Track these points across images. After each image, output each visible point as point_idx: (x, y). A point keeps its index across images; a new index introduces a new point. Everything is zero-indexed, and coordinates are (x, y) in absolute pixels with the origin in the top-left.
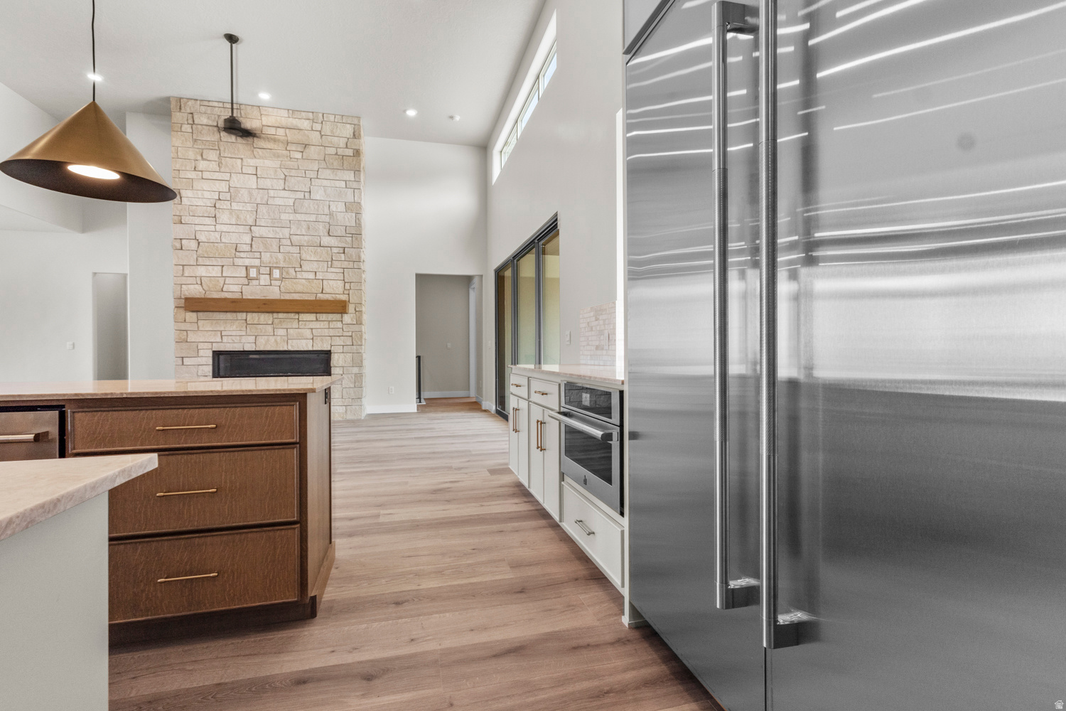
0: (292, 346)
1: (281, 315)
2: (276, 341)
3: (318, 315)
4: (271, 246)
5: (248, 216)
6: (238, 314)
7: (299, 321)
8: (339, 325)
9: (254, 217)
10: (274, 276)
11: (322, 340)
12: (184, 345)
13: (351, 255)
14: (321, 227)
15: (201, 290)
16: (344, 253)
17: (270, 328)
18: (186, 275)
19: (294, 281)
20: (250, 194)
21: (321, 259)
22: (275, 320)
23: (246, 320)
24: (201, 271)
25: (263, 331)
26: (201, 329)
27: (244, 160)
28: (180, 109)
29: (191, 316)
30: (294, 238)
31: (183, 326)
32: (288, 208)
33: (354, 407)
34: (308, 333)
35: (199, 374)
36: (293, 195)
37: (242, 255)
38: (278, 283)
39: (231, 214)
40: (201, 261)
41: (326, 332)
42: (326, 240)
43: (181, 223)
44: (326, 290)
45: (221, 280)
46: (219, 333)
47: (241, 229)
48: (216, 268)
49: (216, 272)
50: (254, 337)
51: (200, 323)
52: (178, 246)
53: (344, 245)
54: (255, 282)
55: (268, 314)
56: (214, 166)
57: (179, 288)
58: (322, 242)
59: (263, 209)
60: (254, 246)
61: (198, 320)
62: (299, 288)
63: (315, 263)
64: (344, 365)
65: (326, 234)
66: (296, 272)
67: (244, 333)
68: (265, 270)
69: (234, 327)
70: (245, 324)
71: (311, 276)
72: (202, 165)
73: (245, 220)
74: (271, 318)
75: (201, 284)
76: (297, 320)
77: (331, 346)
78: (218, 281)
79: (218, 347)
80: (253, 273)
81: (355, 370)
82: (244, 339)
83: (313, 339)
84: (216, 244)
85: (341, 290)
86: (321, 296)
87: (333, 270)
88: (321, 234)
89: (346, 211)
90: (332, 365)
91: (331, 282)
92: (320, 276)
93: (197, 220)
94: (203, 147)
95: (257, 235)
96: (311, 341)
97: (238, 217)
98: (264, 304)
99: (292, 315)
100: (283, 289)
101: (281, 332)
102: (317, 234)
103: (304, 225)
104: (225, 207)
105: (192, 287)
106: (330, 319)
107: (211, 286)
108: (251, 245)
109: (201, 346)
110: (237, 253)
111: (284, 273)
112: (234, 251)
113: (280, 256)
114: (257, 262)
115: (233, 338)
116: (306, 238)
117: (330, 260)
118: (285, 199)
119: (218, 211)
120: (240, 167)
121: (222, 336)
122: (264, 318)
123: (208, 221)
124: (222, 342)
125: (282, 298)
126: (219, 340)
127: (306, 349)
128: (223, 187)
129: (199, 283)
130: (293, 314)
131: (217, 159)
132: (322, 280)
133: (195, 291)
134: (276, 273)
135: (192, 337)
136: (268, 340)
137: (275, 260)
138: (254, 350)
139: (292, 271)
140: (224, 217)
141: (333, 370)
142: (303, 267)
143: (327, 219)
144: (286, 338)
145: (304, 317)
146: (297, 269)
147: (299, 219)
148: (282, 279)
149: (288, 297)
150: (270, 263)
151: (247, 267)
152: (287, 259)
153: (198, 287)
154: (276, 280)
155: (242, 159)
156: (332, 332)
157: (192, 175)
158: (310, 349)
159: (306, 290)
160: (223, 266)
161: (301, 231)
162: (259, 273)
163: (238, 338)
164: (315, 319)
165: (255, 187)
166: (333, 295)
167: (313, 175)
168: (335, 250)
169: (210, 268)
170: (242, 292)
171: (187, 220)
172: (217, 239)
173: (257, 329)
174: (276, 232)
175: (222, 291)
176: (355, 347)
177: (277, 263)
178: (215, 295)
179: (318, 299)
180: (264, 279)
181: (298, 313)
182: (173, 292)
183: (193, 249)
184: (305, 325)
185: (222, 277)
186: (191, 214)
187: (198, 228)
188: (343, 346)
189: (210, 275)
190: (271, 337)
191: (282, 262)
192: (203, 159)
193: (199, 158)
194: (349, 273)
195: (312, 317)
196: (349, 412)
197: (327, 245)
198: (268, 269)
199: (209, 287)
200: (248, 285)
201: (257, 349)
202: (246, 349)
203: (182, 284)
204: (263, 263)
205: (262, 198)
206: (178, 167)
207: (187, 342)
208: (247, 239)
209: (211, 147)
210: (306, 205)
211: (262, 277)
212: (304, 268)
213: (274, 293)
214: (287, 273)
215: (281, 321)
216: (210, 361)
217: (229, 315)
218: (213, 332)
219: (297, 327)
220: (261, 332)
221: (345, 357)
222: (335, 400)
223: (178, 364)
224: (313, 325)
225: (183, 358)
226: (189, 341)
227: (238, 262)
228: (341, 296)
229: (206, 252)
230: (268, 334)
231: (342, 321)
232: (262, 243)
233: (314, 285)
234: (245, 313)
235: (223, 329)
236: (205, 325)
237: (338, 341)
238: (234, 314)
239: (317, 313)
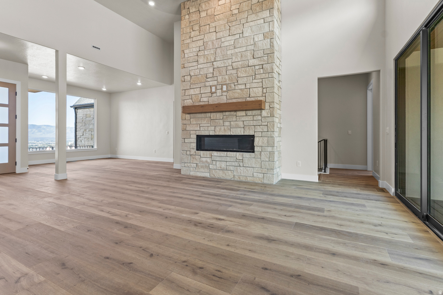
0: (233, 132)
1: (227, 113)
2: (224, 129)
3: (247, 112)
4: (222, 71)
5: (212, 56)
6: (207, 113)
7: (236, 116)
8: (259, 118)
9: (214, 56)
10: (224, 90)
11: (249, 129)
12: (185, 131)
13: (267, 69)
14: (249, 54)
15: (192, 102)
16: (263, 68)
17: (221, 121)
18: (186, 95)
19: (234, 91)
20: (213, 43)
21: (249, 75)
22: (224, 116)
23: (210, 117)
24: (192, 92)
25: (218, 123)
26: (192, 123)
27: (210, 24)
28: (185, 7)
29: (188, 116)
30: (234, 64)
31: (185, 122)
32: (231, 46)
33: (268, 175)
34: (241, 124)
35: (191, 148)
36: (233, 38)
37: (209, 80)
38: (225, 94)
39: (204, 57)
40: (192, 86)
41: (251, 123)
42: (252, 62)
43: (184, 68)
44: (252, 95)
45: (200, 95)
46: (199, 125)
47: (209, 65)
48: (198, 89)
49: (197, 91)
50: (214, 127)
51: (192, 120)
52: (183, 80)
53: (262, 63)
54: (214, 95)
55: (220, 113)
56: (197, 33)
57: (183, 102)
58: (249, 63)
59: (219, 50)
60: (214, 74)
61: (190, 118)
62: (236, 95)
63: (245, 78)
64: (262, 145)
65: (252, 58)
66: (235, 85)
67: (209, 125)
68: (219, 87)
69: (205, 121)
70: (210, 120)
71: (243, 87)
72: (193, 34)
73: (210, 59)
74: (222, 116)
76: (235, 116)
77: (255, 132)
78: (198, 96)
79: (198, 133)
80: (214, 89)
81: (270, 149)
82: (210, 128)
83: (244, 128)
84: (198, 76)
85: (261, 94)
86: (248, 99)
87: (255, 81)
88: (249, 58)
89: (264, 39)
90: (255, 145)
91: (254, 89)
92: (248, 86)
93: (190, 65)
94: (193, 24)
95: (216, 67)
96: (243, 129)
97: (207, 58)
98: (216, 107)
99: (233, 113)
100: (228, 98)
101: (227, 124)
102: (246, 59)
103: (239, 55)
104: (202, 54)
105: (188, 101)
106: (254, 114)
108: (213, 73)
109: (192, 132)
110: (207, 79)
111: (229, 87)
112: (206, 78)
113: (227, 77)
114: (215, 83)
115: (205, 128)
116: (240, 63)
117: (254, 75)
118: (229, 41)
119: (199, 57)
120: (208, 29)
121: (200, 127)
122: (219, 115)
123: (195, 64)
124: (200, 130)
125: (227, 102)
127: (240, 134)
128: (200, 43)
129: (191, 98)
130: (233, 112)
131: (198, 29)
132: (249, 88)
133: (189, 102)
134: (225, 88)
135: (188, 128)
136: (221, 129)
138: (214, 134)
139: (233, 85)
140: (201, 60)
141: (256, 149)
143: (252, 47)
144: (229, 127)
145: (239, 113)
146: (235, 84)
147: (237, 52)
148: (227, 91)
149: (230, 101)
150: (222, 82)
151: (211, 86)
152: (230, 78)
153: (190, 100)
154: (225, 92)
155: (209, 24)
156: (255, 123)
157: (188, 41)
158: (243, 134)
159: (240, 96)
160: (200, 87)
161: (238, 59)
162: (216, 89)
163: (207, 127)
164: (245, 115)
165: (215, 39)
166: (256, 98)
167: (243, 21)
168: (257, 67)
169: (195, 89)
170: (208, 101)
171: (186, 66)
172: (198, 73)
173: (215, 122)
174: (225, 63)
175: (200, 101)
176: (269, 133)
177: (225, 81)
178: (197, 104)
179: (246, 100)
180: (219, 92)
181: (236, 111)
182: (181, 104)
183: (189, 80)
184: (240, 119)
185: (200, 93)
186: (188, 62)
187: (191, 69)
188: (262, 132)
189: (196, 93)
190: (222, 127)
191: (228, 81)
192: (193, 31)
193: (192, 30)
194: (265, 81)
195: (243, 113)
196: (265, 178)
197: (252, 64)
198: (221, 86)
199: (195, 100)
200: (211, 97)
201: (216, 134)
202: (210, 134)
203: (184, 100)
204: (219, 83)
205: (218, 44)
206: (183, 38)
207: (186, 130)
208: (211, 70)
209: (196, 23)
210: (241, 42)
211: (218, 91)
212: (239, 82)
213: (224, 100)
214: (231, 87)
215: (227, 117)
216: (195, 141)
217: (203, 115)
218: (196, 125)
219: (235, 120)
220: (217, 124)
221: (263, 139)
222: (256, 168)
223: (183, 142)
224: (243, 119)
225: (184, 138)
226: (187, 130)
227: (207, 84)
228: (261, 98)
229: (194, 81)
230: (221, 125)
231: (261, 115)
232: (218, 71)
233: (244, 92)
234: (210, 113)
235: (201, 123)
236: (193, 121)
237: (259, 129)
238: (205, 114)
239: (246, 110)
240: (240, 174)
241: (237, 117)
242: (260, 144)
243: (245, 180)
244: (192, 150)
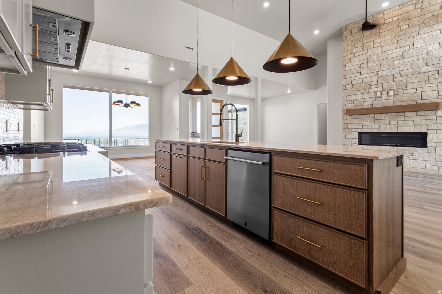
0: (400, 130)
1: (393, 114)
2: (390, 127)
3: (418, 113)
4: (389, 79)
5: (376, 67)
6: (370, 115)
8: (434, 117)
9: (379, 67)
10: (390, 94)
11: (421, 127)
12: (346, 130)
14: (421, 62)
15: (354, 106)
16: (438, 73)
17: (387, 121)
18: (347, 100)
19: (402, 95)
20: (377, 56)
21: (420, 81)
22: (390, 117)
23: (374, 118)
24: (354, 97)
25: (384, 122)
26: (353, 123)
27: (375, 41)
28: (346, 30)
29: (349, 117)
30: (402, 72)
31: (346, 122)
32: (399, 57)
34: (411, 123)
35: (352, 143)
36: (402, 50)
37: (373, 87)
38: (392, 98)
39: (367, 68)
40: (354, 93)
41: (424, 122)
42: (424, 69)
43: (346, 78)
44: (424, 97)
45: (363, 100)
46: (361, 124)
47: (372, 74)
48: (360, 95)
49: (360, 97)
50: (378, 126)
51: (353, 120)
52: (344, 88)
53: (438, 69)
54: (379, 99)
55: (386, 114)
56: (360, 49)
57: (344, 106)
58: (421, 70)
59: (384, 62)
60: (379, 81)
61: (352, 119)
62: (405, 98)
63: (416, 84)
64: (437, 141)
65: (425, 65)
66: (403, 90)
67: (373, 124)
68: (385, 92)
69: (369, 121)
70: (374, 120)
71: (414, 91)
72: (355, 50)
73: (375, 70)
74: (388, 116)
75: (354, 103)
76: (404, 116)
77: (427, 130)
78: (361, 101)
79: (360, 131)
80: (378, 94)
82: (373, 127)
83: (414, 126)
84: (360, 84)
85: (436, 96)
86: (420, 101)
87: (429, 85)
88: (421, 66)
89: (440, 48)
90: (428, 141)
91: (428, 93)
92: (419, 90)
93: (352, 76)
94: (355, 42)
95: (381, 76)
96: (413, 127)
97: (371, 69)
98: (384, 109)
99: (401, 114)
100: (395, 100)
101: (394, 123)
102: (418, 67)
103: (409, 64)
104: (365, 66)
105: (349, 105)
106: (427, 114)
107: (358, 103)
108: (378, 81)
109: (353, 130)
110: (370, 86)
111: (396, 92)
112: (369, 86)
113: (394, 84)
114: (380, 89)
115: (368, 126)
116: (410, 70)
117: (427, 79)
118: (395, 53)
119: (362, 69)
120: (372, 45)
121: (362, 126)
122: (383, 116)
123: (357, 75)
124: (362, 128)
125: (395, 105)
126: (361, 127)
127: (409, 131)
128: (364, 57)
129: (353, 102)
130: (401, 113)
131: (361, 46)
132: (421, 92)
133: (351, 106)
134: (391, 93)
135: (349, 126)
136: (386, 127)
137: (390, 86)
138: (378, 132)
139: (401, 90)
140: (364, 71)
141: (428, 144)
142: (408, 87)
143: (426, 56)
144: (396, 126)
145: (408, 114)
146: (404, 89)
147: (406, 61)
148: (394, 95)
149: (398, 104)
150: (388, 88)
151: (375, 92)
152: (398, 84)
153: (352, 105)
154: (391, 96)
155: (373, 41)
156: (428, 122)
157: (350, 56)
158: (412, 131)
159: (409, 99)
160: (363, 94)
161: (407, 67)
162: (381, 94)
163: (370, 126)
164: (416, 115)
165: (380, 52)
166: (430, 100)
167: (414, 34)
168: (431, 73)
169: (358, 95)
170: (372, 105)
171: (348, 77)
172: (361, 81)
173: (380, 122)
174: (392, 71)
175: (363, 105)
177: (392, 87)
178: (360, 107)
179: (418, 103)
180: (384, 97)
181: (405, 112)
182: (342, 108)
183: (350, 88)
184: (409, 118)
185: (363, 98)
186: (350, 73)
187: (352, 79)
188: (437, 130)
189: (358, 99)
190: (388, 126)
191: (395, 87)
192: (355, 48)
193: (354, 48)
195: (414, 114)
196: (441, 170)
197: (424, 71)
198: (387, 91)
199: (357, 104)
200: (376, 101)
201: (380, 132)
202: (374, 132)
203: (346, 104)
204: (384, 89)
205: (384, 57)
206: (345, 55)
207: (347, 128)
208: (375, 79)
209: (359, 41)
210: (411, 52)
211: (383, 96)
212: (409, 87)
213: (390, 103)
214: (398, 92)
215: (394, 117)
216: (357, 137)
217: (366, 116)
218: (358, 124)
219: (404, 120)
220: (382, 123)
221: (438, 136)
222: (430, 162)
223: (344, 138)
224: (413, 118)
225: (346, 135)
226: (348, 128)
227: (371, 90)
228: (436, 100)
229: (356, 88)
230: (386, 124)
231: (436, 115)
232: (384, 79)
233: (415, 96)
234: (374, 115)
235: (363, 122)
236: (355, 121)
237: (433, 127)
238: (369, 115)
239: (417, 111)
240: (409, 166)
241: (406, 117)
242: (435, 140)
243: (415, 171)
244: (353, 144)
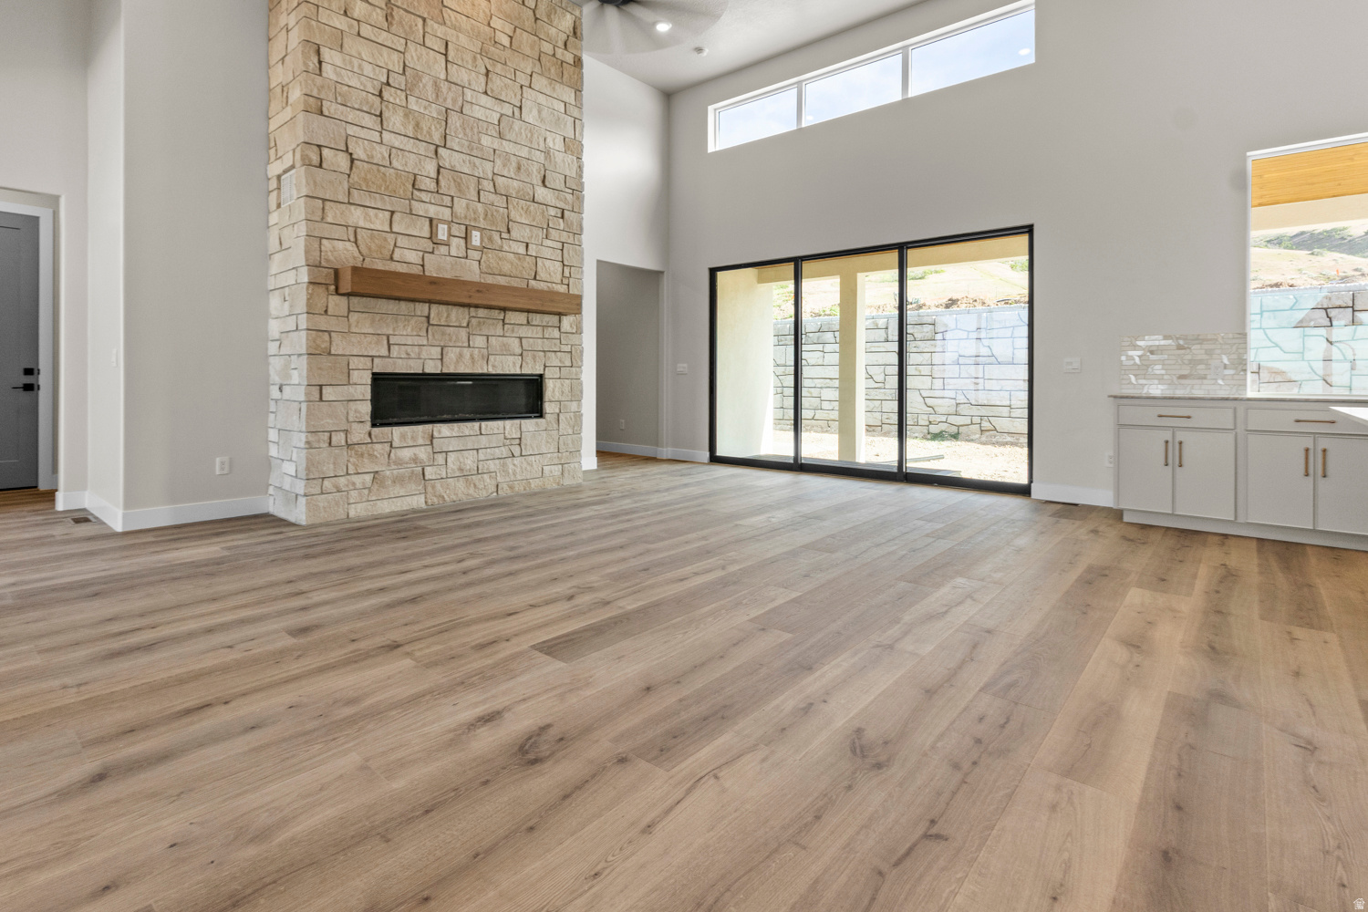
0: (494, 366)
1: (481, 313)
2: (472, 357)
3: (530, 315)
4: (468, 189)
5: (433, 127)
6: (417, 304)
7: (504, 324)
8: (556, 333)
9: (442, 130)
10: (472, 242)
11: (534, 358)
12: (324, 359)
13: (572, 223)
14: (534, 170)
15: (356, 254)
16: (562, 217)
17: (463, 333)
18: (329, 219)
19: (500, 254)
20: (436, 86)
21: (534, 224)
22: (472, 320)
23: (428, 317)
24: (356, 216)
25: (454, 338)
26: (354, 329)
27: (428, 22)
29: (338, 304)
30: (500, 180)
31: (323, 322)
32: (491, 127)
33: (572, 465)
34: (515, 345)
35: (349, 419)
36: (498, 107)
37: (424, 196)
38: (476, 255)
39: (406, 116)
40: (356, 195)
41: (539, 345)
42: (541, 193)
43: (321, 113)
44: (542, 275)
45: (390, 239)
46: (385, 338)
47: (422, 148)
48: (381, 214)
49: (380, 222)
50: (439, 349)
51: (354, 317)
52: (315, 158)
53: (562, 205)
54: (443, 249)
55: (462, 309)
56: (380, 17)
57: (317, 246)
58: (535, 195)
59: (455, 119)
60: (443, 183)
61: (349, 311)
62: (506, 267)
63: (527, 229)
64: (560, 399)
65: (540, 183)
66: (501, 239)
67: (425, 343)
68: (458, 230)
69: (409, 329)
70: (426, 325)
71: (522, 249)
73: (429, 133)
74: (467, 317)
75: (356, 242)
76: (501, 323)
77: (545, 366)
78: (385, 240)
79: (379, 367)
80: (442, 233)
81: (574, 406)
82: (424, 353)
83: (521, 355)
84: (382, 169)
85: (558, 278)
86: (533, 284)
87: (549, 243)
88: (535, 182)
89: (565, 152)
90: (544, 398)
91: (548, 263)
92: (532, 251)
93: (351, 116)
95: (447, 166)
96: (520, 357)
97: (417, 125)
99: (495, 313)
100: (484, 268)
101: (480, 341)
102: (529, 181)
103: (514, 162)
104: (396, 101)
105: (340, 245)
106: (544, 324)
107: (373, 246)
108: (437, 180)
109: (354, 363)
110: (415, 192)
111: (486, 240)
112: (410, 187)
113: (480, 209)
114: (447, 214)
115: (409, 349)
116: (516, 184)
117: (545, 226)
118: (484, 110)
119: (387, 107)
120: (422, 33)
121: (389, 346)
122: (456, 315)
123: (368, 120)
124: (389, 357)
125: (482, 281)
126: (384, 352)
127: (513, 371)
128: (393, 61)
129: (352, 239)
130: (497, 311)
132: (536, 257)
133: (343, 252)
134: (476, 238)
135: (339, 345)
136: (461, 355)
137: (473, 216)
138: (439, 372)
139: (496, 237)
140: (395, 120)
141: (546, 408)
142: (512, 233)
143: (542, 158)
144: (485, 353)
145: (513, 317)
146: (503, 235)
147: (507, 150)
148: (483, 249)
149: (490, 280)
150: (466, 217)
151: (431, 220)
152: (490, 216)
153: (350, 247)
154: (475, 249)
155: (424, 19)
156: (547, 345)
157: (340, 22)
158: (518, 372)
159: (514, 272)
160: (392, 212)
161: (509, 170)
162: (450, 233)
163: (416, 349)
164: (525, 322)
165: (442, 76)
166: (549, 285)
167: (523, 79)
168: (552, 212)
169: (372, 212)
170: (423, 266)
171: (332, 111)
172: (384, 158)
173: (443, 334)
174: (475, 165)
175: (392, 259)
176: (574, 369)
177: (476, 219)
178: (380, 266)
179: (529, 286)
180: (457, 246)
181: (505, 309)
183: (342, 170)
184: (513, 331)
185: (392, 232)
186: (339, 100)
187: (351, 130)
188: (560, 367)
189: (373, 227)
190: (465, 350)
191: (482, 220)
194: (568, 251)
195: (521, 318)
196: (566, 474)
197: (542, 200)
198: (463, 227)
199: (370, 249)
200: (433, 253)
201: (445, 371)
202: (427, 371)
203: (321, 238)
204: (456, 217)
205: (453, 101)
207: (329, 354)
208: (430, 168)
210: (516, 129)
211: (455, 242)
212: (514, 234)
214: (490, 239)
215: (479, 322)
216: (367, 392)
218: (375, 338)
219: (501, 334)
220: (450, 340)
221: (563, 385)
222: (549, 455)
223: (311, 398)
224: (523, 332)
225: (321, 386)
226: (333, 352)
227: (419, 208)
228: (559, 286)
229: (365, 180)
230: (460, 344)
231: (559, 327)
232: (455, 181)
233: (526, 265)
234: (427, 305)
235: (391, 332)
236: (360, 322)
237: (554, 360)
238: (411, 305)
239: (528, 311)
240: (512, 478)
241: (506, 326)
242: (557, 396)
243: (525, 489)
244: (355, 426)
